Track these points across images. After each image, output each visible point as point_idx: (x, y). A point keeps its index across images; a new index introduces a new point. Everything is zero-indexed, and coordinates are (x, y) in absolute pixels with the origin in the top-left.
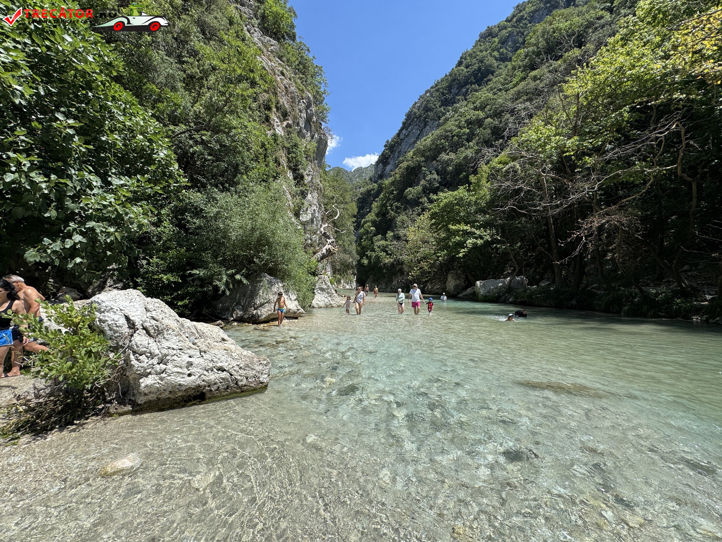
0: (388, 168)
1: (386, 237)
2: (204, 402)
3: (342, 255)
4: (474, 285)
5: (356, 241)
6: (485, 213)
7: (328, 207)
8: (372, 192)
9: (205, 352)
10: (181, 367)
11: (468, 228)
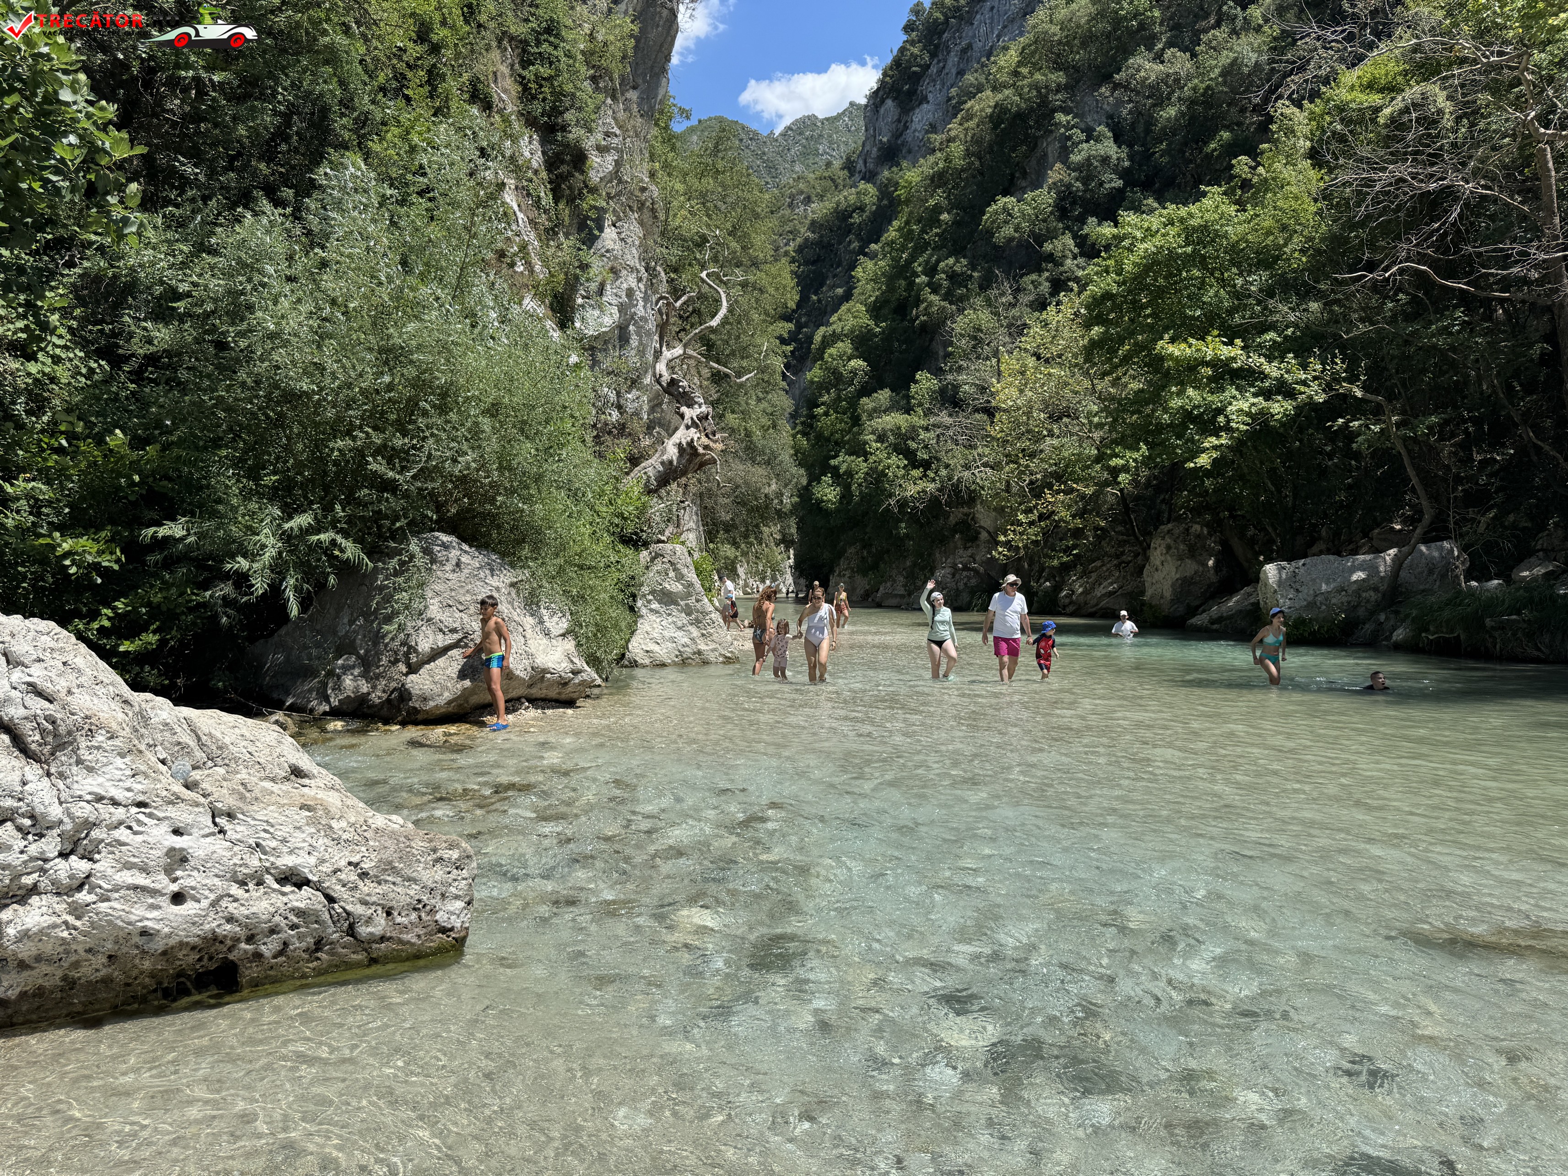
0: (921, 117)
1: (908, 398)
2: (237, 996)
3: (740, 469)
4: (1254, 578)
5: (794, 416)
6: (1305, 293)
7: (684, 279)
8: (856, 219)
9: (230, 816)
10: (145, 870)
11: (1233, 352)
